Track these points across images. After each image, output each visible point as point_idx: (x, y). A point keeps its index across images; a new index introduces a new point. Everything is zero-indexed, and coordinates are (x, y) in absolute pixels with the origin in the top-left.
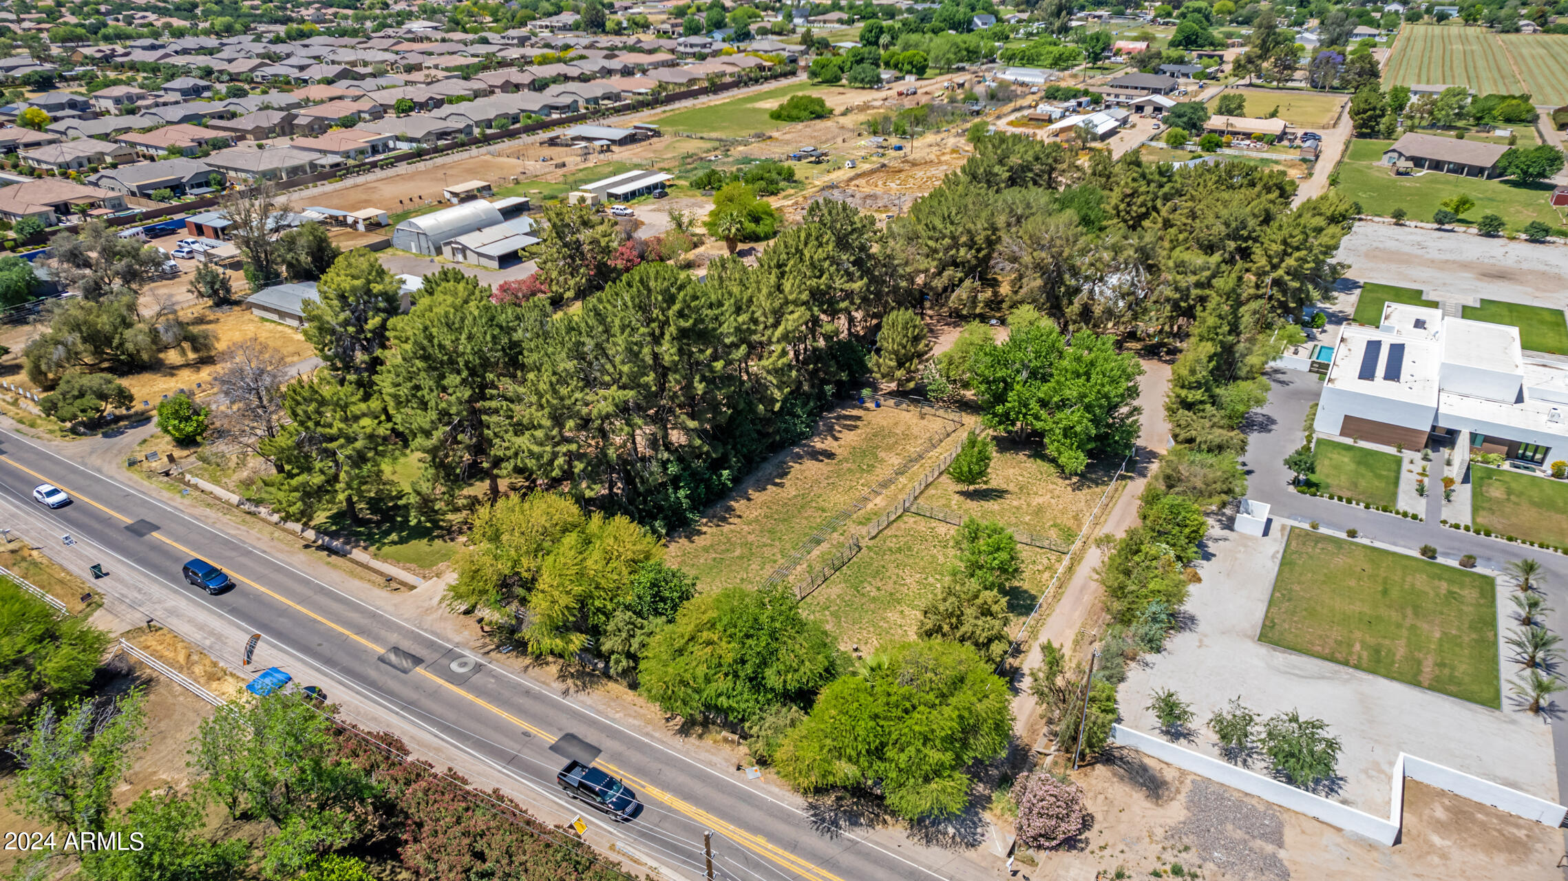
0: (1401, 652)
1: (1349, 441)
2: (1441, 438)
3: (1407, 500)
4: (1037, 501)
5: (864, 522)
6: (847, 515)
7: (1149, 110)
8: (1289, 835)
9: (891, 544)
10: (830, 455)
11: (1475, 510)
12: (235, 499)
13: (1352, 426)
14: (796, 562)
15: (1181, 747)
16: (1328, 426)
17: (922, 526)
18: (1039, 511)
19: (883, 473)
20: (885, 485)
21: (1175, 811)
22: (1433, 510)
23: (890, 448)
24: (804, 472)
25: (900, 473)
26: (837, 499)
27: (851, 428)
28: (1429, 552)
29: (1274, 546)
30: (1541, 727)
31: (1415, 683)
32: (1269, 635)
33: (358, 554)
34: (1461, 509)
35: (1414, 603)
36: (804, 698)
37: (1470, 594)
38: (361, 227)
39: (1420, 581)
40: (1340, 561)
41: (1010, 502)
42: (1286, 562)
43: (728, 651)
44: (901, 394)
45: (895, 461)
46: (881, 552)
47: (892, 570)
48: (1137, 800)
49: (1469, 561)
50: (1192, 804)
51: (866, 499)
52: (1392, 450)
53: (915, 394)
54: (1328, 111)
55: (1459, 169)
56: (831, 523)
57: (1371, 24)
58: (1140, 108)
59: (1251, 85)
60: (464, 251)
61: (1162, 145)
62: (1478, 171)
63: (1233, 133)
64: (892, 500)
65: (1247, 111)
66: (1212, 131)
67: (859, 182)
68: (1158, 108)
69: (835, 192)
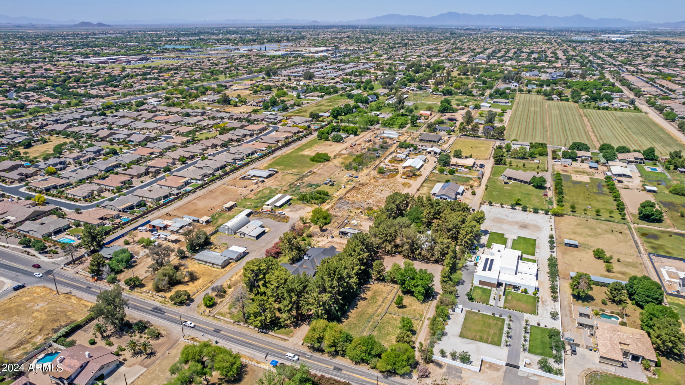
0: (485, 336)
1: (481, 286)
2: (499, 284)
3: (492, 302)
4: (414, 308)
5: (378, 316)
6: (374, 315)
7: (432, 153)
8: (463, 372)
9: (385, 321)
10: (366, 299)
11: (505, 302)
12: (232, 321)
13: (481, 283)
14: (366, 327)
15: (445, 359)
16: (476, 283)
17: (390, 316)
18: (414, 310)
19: (379, 303)
20: (380, 306)
21: (444, 370)
22: (496, 303)
23: (379, 296)
24: (361, 303)
25: (383, 303)
26: (371, 311)
27: (369, 290)
28: (494, 314)
29: (463, 315)
30: (506, 349)
31: (487, 342)
32: (462, 335)
33: (270, 333)
34: (501, 303)
35: (489, 326)
36: (379, 356)
37: (500, 323)
38: (204, 224)
39: (491, 321)
40: (476, 318)
41: (408, 308)
42: (466, 319)
43: (364, 348)
44: (378, 280)
45: (381, 299)
46: (383, 323)
47: (386, 327)
48: (437, 369)
49: (501, 316)
50: (447, 368)
51: (377, 310)
52: (489, 288)
53: (381, 279)
54: (488, 150)
55: (521, 181)
56: (371, 317)
57: (506, 98)
58: (429, 153)
59: (466, 135)
60: (244, 234)
61: (437, 172)
62: (526, 182)
63: (459, 166)
64: (383, 309)
65: (463, 154)
66: (452, 165)
67: (348, 195)
68: (435, 153)
69: (343, 201)
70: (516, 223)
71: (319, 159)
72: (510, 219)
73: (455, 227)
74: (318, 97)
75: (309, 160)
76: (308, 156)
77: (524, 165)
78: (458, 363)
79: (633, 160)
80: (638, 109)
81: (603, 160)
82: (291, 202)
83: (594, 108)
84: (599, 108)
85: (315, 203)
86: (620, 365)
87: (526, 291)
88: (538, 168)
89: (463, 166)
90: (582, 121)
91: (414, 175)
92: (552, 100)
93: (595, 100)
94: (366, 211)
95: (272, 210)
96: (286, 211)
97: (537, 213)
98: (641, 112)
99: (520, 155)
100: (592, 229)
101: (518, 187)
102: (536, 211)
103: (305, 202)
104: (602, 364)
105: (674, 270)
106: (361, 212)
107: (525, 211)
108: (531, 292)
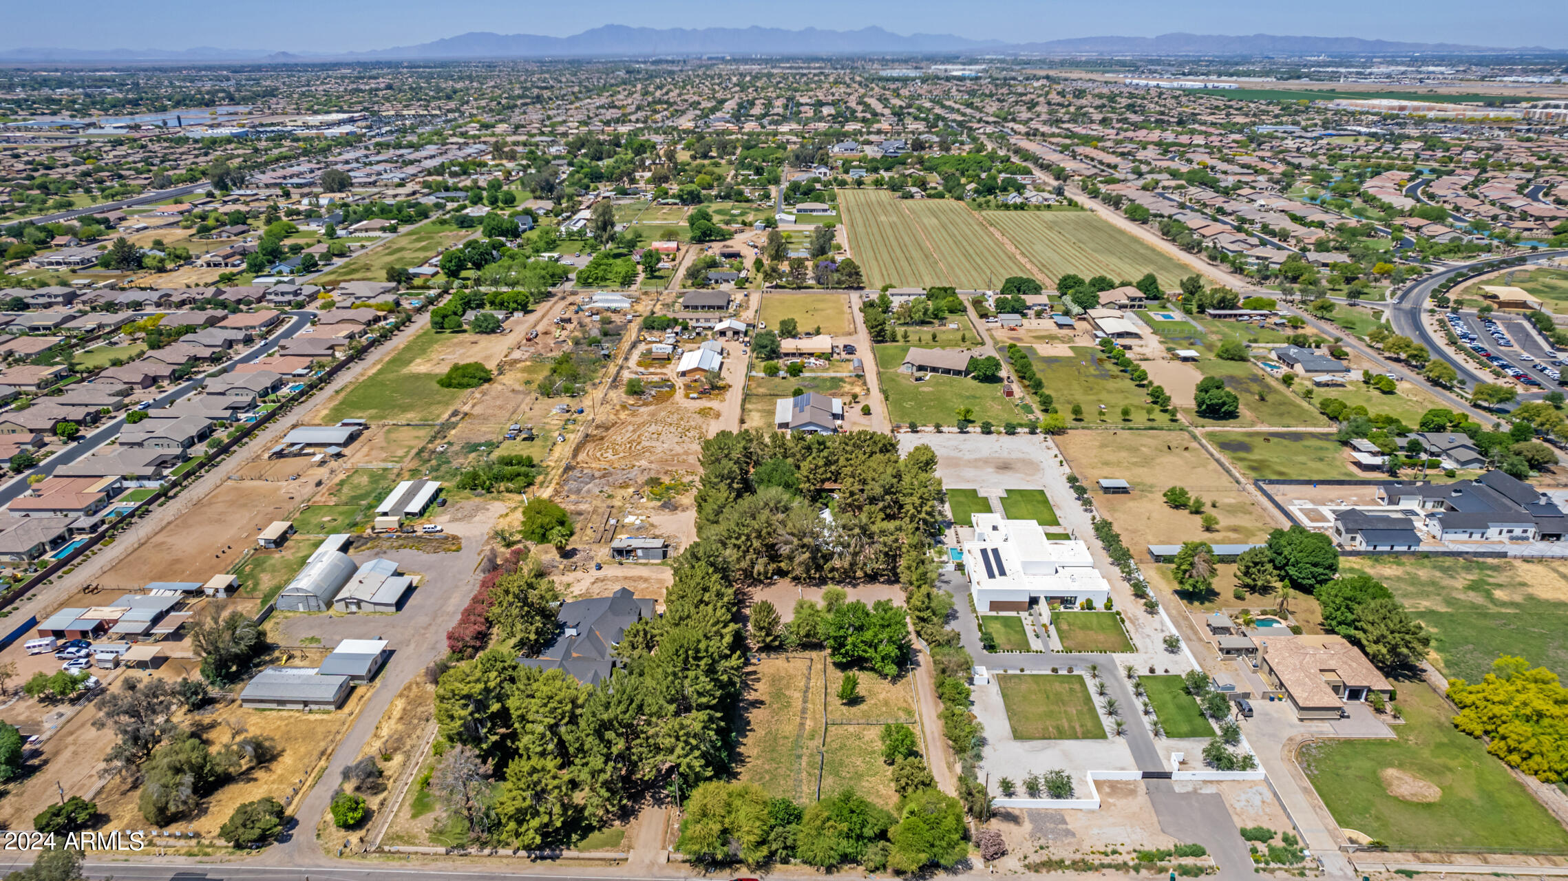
0: (1066, 725)
1: (994, 614)
2: (1034, 601)
3: (1035, 644)
4: (881, 697)
5: (812, 737)
6: (799, 736)
7: (729, 334)
8: (1068, 819)
9: (834, 746)
10: (762, 703)
11: (1061, 638)
12: (442, 850)
13: (995, 606)
14: (799, 771)
15: (1014, 799)
16: (983, 609)
17: (841, 730)
18: (886, 703)
19: (798, 704)
20: (804, 711)
21: (1027, 826)
22: (1046, 645)
23: (788, 687)
24: (754, 715)
25: (805, 702)
26: (789, 729)
27: (758, 680)
28: (1055, 670)
29: (994, 689)
30: (1123, 742)
31: (1076, 737)
32: (1018, 735)
33: (566, 853)
34: (1055, 643)
35: (1059, 700)
36: (883, 835)
37: (1077, 687)
38: (222, 595)
39: (1057, 686)
40: (1024, 687)
41: (870, 702)
42: (1004, 696)
44: (767, 648)
45: (797, 695)
46: (835, 752)
47: (847, 761)
48: (1011, 827)
49: (1070, 670)
50: (1032, 821)
51: (802, 725)
52: (1014, 614)
53: (773, 647)
54: (842, 312)
55: (947, 371)
56: (797, 743)
57: (819, 198)
58: (723, 333)
59: (777, 286)
60: (359, 603)
61: (762, 374)
62: (958, 373)
63: (801, 355)
64: (814, 719)
65: (799, 329)
66: (787, 355)
67: (582, 457)
68: (736, 333)
69: (576, 473)
70: (986, 461)
71: (465, 380)
72: (968, 456)
73: (887, 492)
74: (384, 229)
75: (436, 386)
76: (428, 376)
77: (934, 337)
78: (1045, 802)
79: (1126, 302)
80: (1076, 205)
81: (1076, 309)
82: (442, 496)
83: (998, 207)
84: (1006, 207)
85: (508, 491)
86: (1336, 715)
87: (1089, 605)
88: (963, 339)
89: (811, 355)
90: (991, 235)
91: (714, 387)
92: (912, 197)
93: (990, 190)
94: (647, 489)
95: (401, 525)
96: (442, 522)
97: (1014, 434)
98: (1082, 209)
99: (916, 317)
100: (1134, 450)
101: (944, 384)
102: (1011, 430)
103: (479, 490)
104: (1306, 723)
105: (1310, 506)
106: (637, 493)
107: (989, 433)
108: (1099, 605)
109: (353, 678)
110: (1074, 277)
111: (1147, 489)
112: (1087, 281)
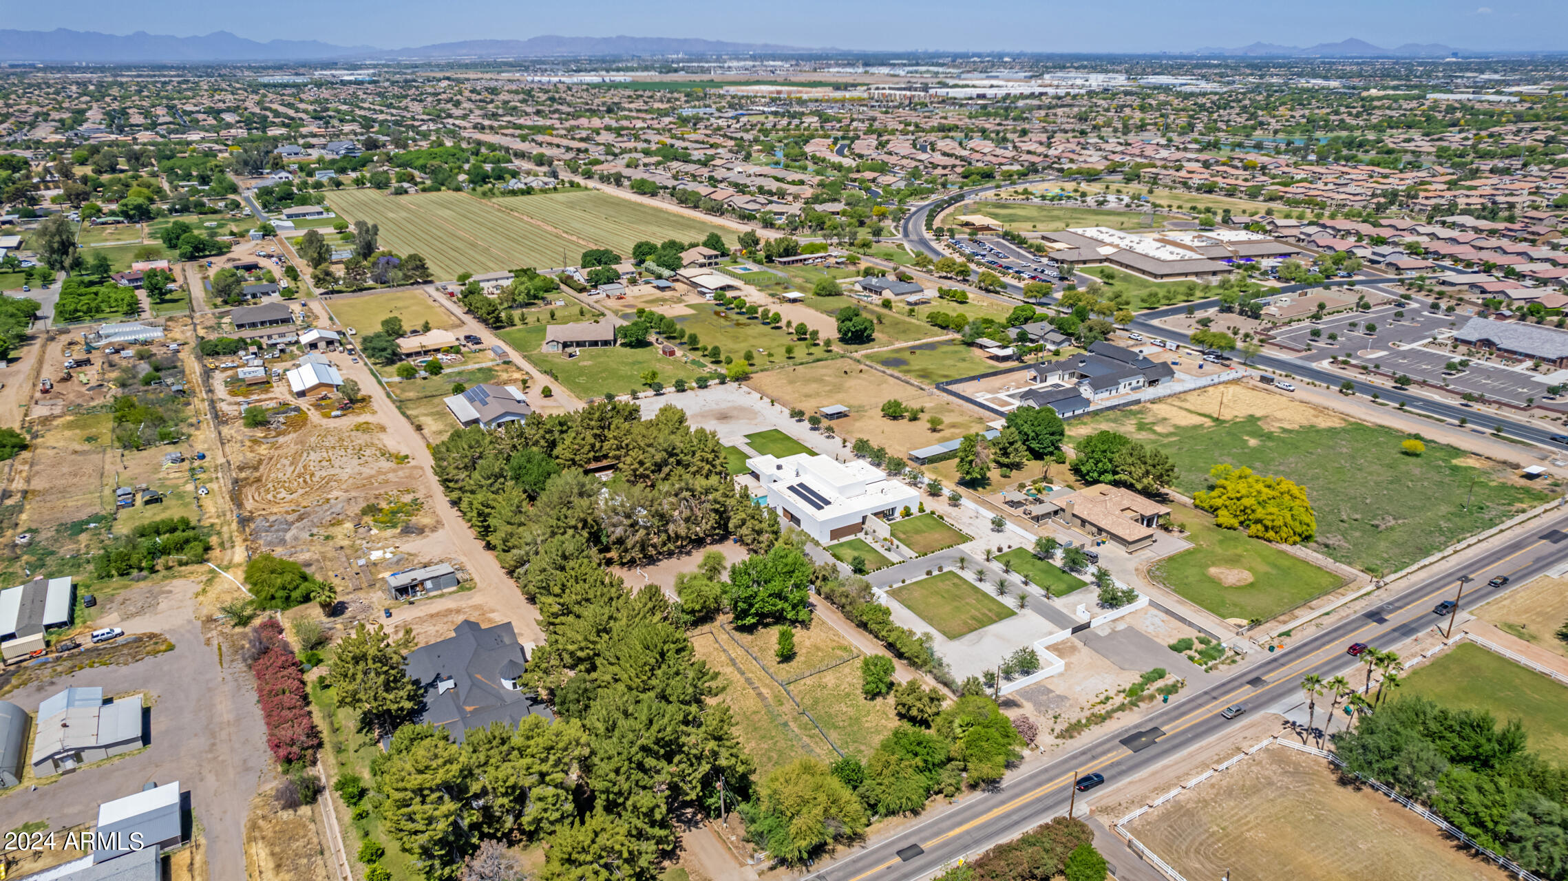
0: (978, 614)
1: (835, 542)
3: (893, 557)
4: (808, 645)
5: (781, 703)
6: (768, 706)
8: (1051, 687)
9: (808, 702)
11: (909, 546)
13: (835, 534)
14: (799, 738)
15: (1002, 687)
17: (802, 686)
18: (817, 648)
19: (736, 679)
20: (748, 683)
21: (1029, 705)
22: (902, 555)
25: (743, 673)
26: (749, 704)
28: (929, 573)
29: (896, 604)
30: (1032, 612)
31: (995, 622)
32: (951, 636)
34: (908, 551)
35: (954, 596)
37: (958, 581)
39: (942, 586)
40: (918, 595)
41: (802, 652)
42: (909, 607)
45: (728, 671)
46: (814, 708)
47: (832, 711)
49: (940, 569)
50: (1028, 700)
51: (760, 694)
52: (852, 537)
54: (430, 307)
55: (595, 343)
56: (773, 717)
57: (304, 201)
58: (313, 346)
60: (77, 755)
61: (397, 379)
62: (606, 343)
63: (426, 352)
64: (766, 686)
65: (407, 327)
66: (409, 355)
67: (249, 505)
68: (330, 343)
69: (259, 522)
70: (703, 416)
77: (552, 315)
78: (1021, 682)
79: (702, 260)
80: (578, 186)
81: (666, 273)
82: (81, 592)
83: (504, 194)
84: (513, 193)
85: (181, 564)
86: (1148, 542)
87: (907, 513)
88: (582, 313)
89: (437, 350)
90: (521, 220)
91: (353, 401)
92: (406, 192)
93: (484, 179)
94: (368, 519)
95: (48, 644)
96: (108, 623)
97: (706, 387)
99: (520, 299)
100: (819, 380)
101: (599, 356)
102: (703, 384)
103: (135, 573)
104: (1135, 554)
105: (989, 396)
106: (357, 526)
107: (684, 391)
108: (914, 510)
109: (163, 845)
110: (647, 244)
111: (860, 409)
112: (659, 246)
